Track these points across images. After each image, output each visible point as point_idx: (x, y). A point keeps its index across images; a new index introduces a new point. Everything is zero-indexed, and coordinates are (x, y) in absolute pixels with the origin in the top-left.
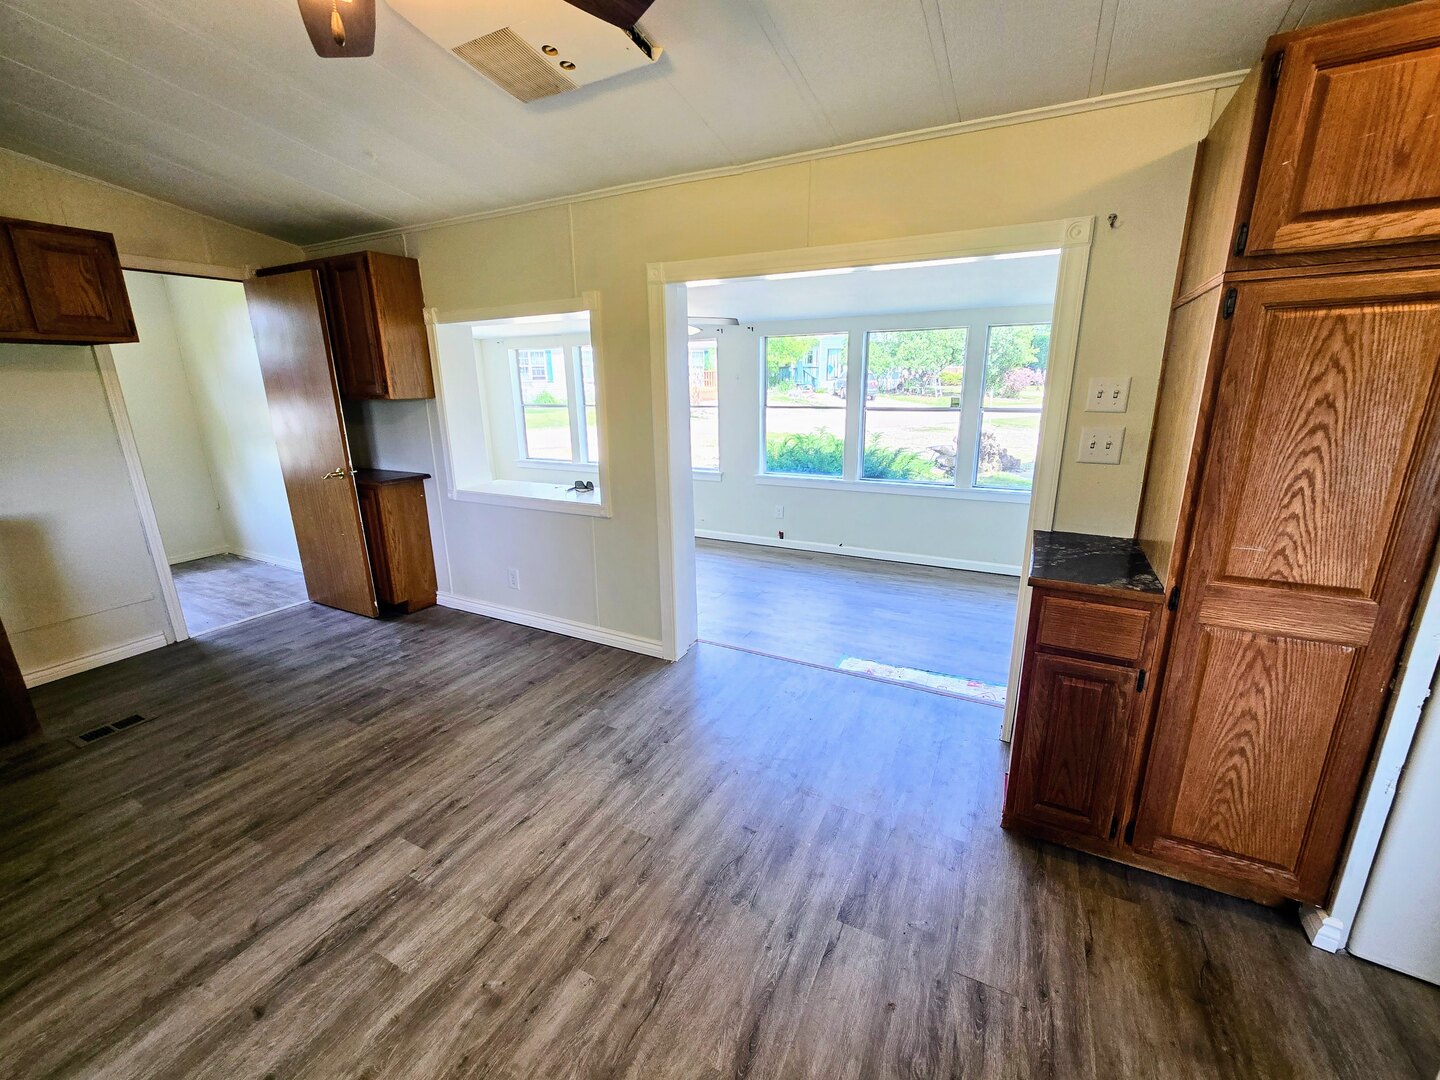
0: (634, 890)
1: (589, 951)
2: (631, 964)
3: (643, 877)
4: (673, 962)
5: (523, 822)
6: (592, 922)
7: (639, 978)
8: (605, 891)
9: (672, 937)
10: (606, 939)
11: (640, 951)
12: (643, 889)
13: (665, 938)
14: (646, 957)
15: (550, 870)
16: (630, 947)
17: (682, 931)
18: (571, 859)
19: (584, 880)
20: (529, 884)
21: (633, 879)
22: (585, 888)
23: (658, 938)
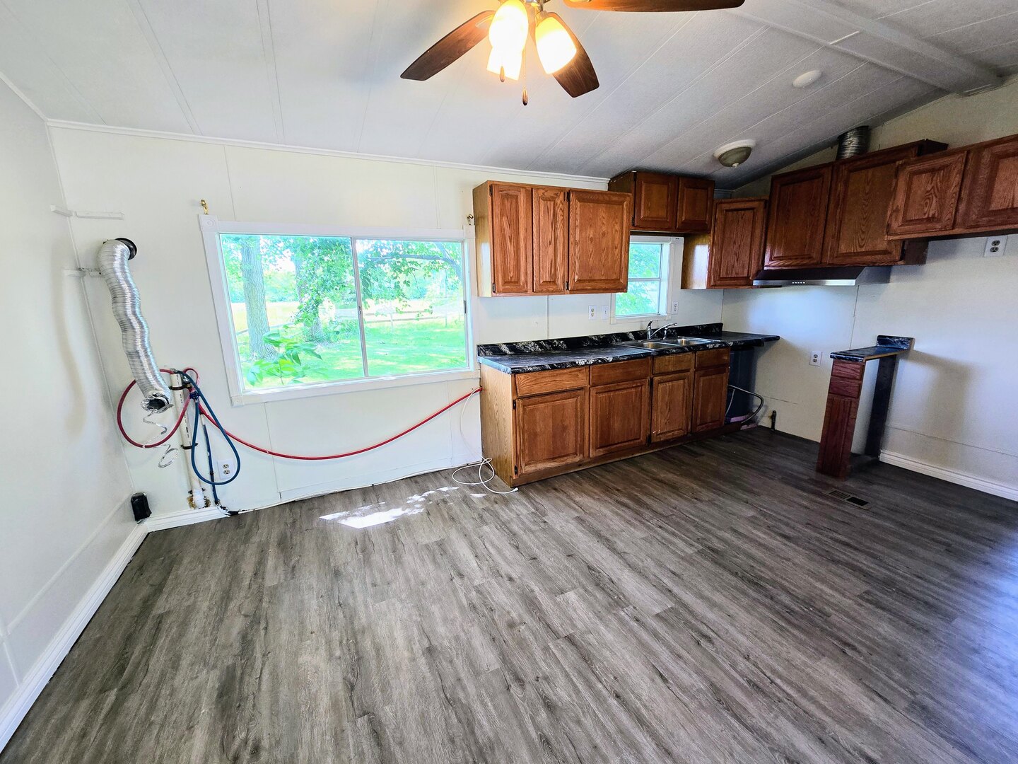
0: (537, 727)
1: (508, 677)
2: (480, 696)
3: (546, 741)
4: (460, 721)
5: (661, 676)
6: (528, 687)
7: (467, 695)
8: (550, 706)
9: (478, 732)
10: (508, 689)
11: (484, 705)
12: (534, 735)
13: (481, 726)
14: (477, 707)
15: (593, 678)
16: (492, 701)
17: (476, 742)
18: (598, 696)
19: (570, 696)
20: (586, 661)
21: (548, 732)
22: (561, 693)
23: (484, 722)
